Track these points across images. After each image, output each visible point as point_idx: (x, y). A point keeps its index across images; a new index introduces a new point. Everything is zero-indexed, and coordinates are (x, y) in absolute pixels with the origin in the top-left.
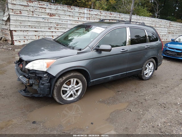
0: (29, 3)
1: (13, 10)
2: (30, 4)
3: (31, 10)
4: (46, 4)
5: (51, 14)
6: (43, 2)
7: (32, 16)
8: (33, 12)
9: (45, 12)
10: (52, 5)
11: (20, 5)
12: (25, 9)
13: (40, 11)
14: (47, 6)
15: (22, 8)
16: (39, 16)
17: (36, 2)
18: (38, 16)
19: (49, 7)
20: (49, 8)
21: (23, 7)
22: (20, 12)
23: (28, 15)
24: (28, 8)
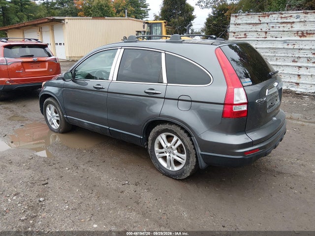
0: (261, 19)
1: (234, 33)
2: (263, 20)
3: (264, 30)
4: (295, 15)
5: (303, 33)
6: (290, 12)
7: (264, 39)
8: (266, 33)
9: (290, 29)
10: (309, 15)
11: (247, 24)
12: (254, 28)
13: (281, 29)
14: (298, 17)
15: (248, 28)
16: (277, 39)
17: (274, 15)
18: (274, 39)
19: (302, 20)
20: (301, 22)
21: (251, 26)
22: (245, 34)
23: (258, 39)
24: (258, 28)
